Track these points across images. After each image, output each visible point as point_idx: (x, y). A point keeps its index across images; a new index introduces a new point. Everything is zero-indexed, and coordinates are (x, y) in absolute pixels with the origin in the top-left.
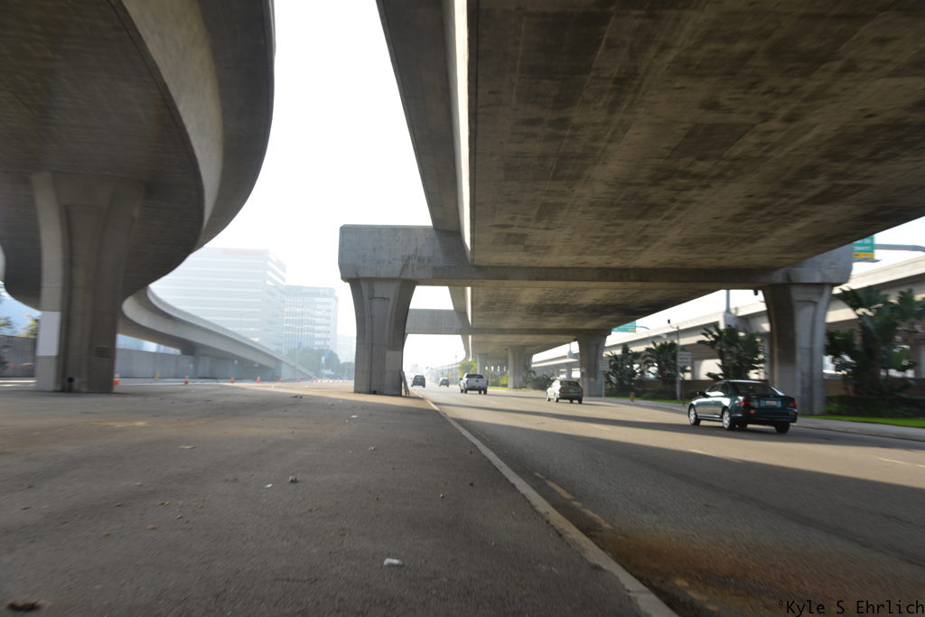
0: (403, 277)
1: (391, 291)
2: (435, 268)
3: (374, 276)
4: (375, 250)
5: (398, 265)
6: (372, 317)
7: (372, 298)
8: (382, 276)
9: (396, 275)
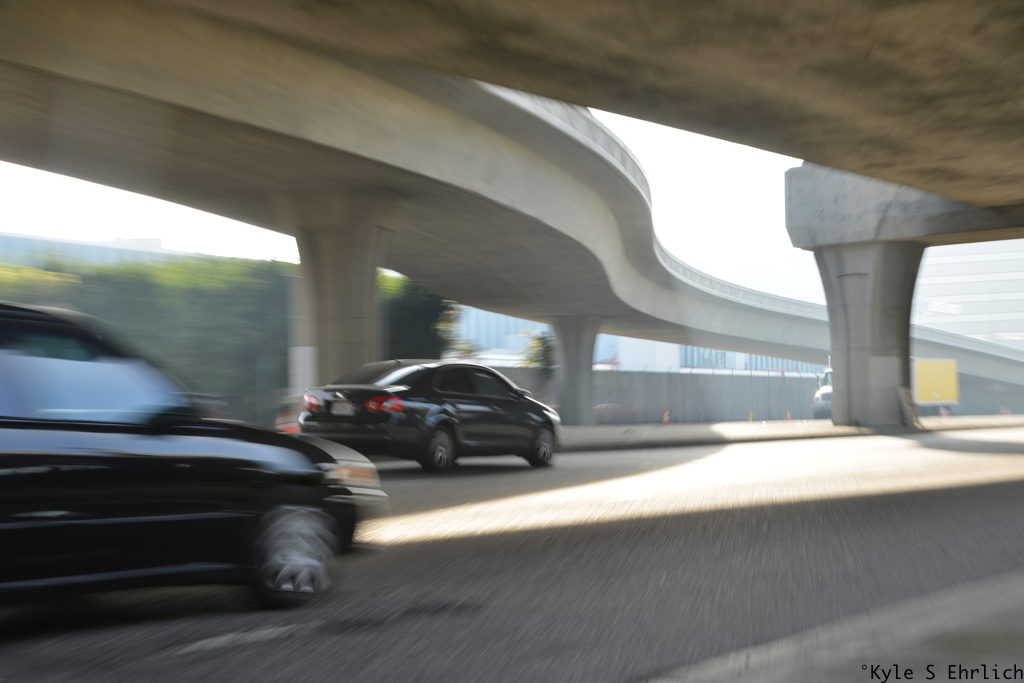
0: (883, 237)
1: (867, 264)
2: (930, 219)
3: (838, 241)
4: (836, 200)
5: (872, 220)
6: (845, 306)
7: (841, 276)
8: (850, 238)
9: (870, 236)
